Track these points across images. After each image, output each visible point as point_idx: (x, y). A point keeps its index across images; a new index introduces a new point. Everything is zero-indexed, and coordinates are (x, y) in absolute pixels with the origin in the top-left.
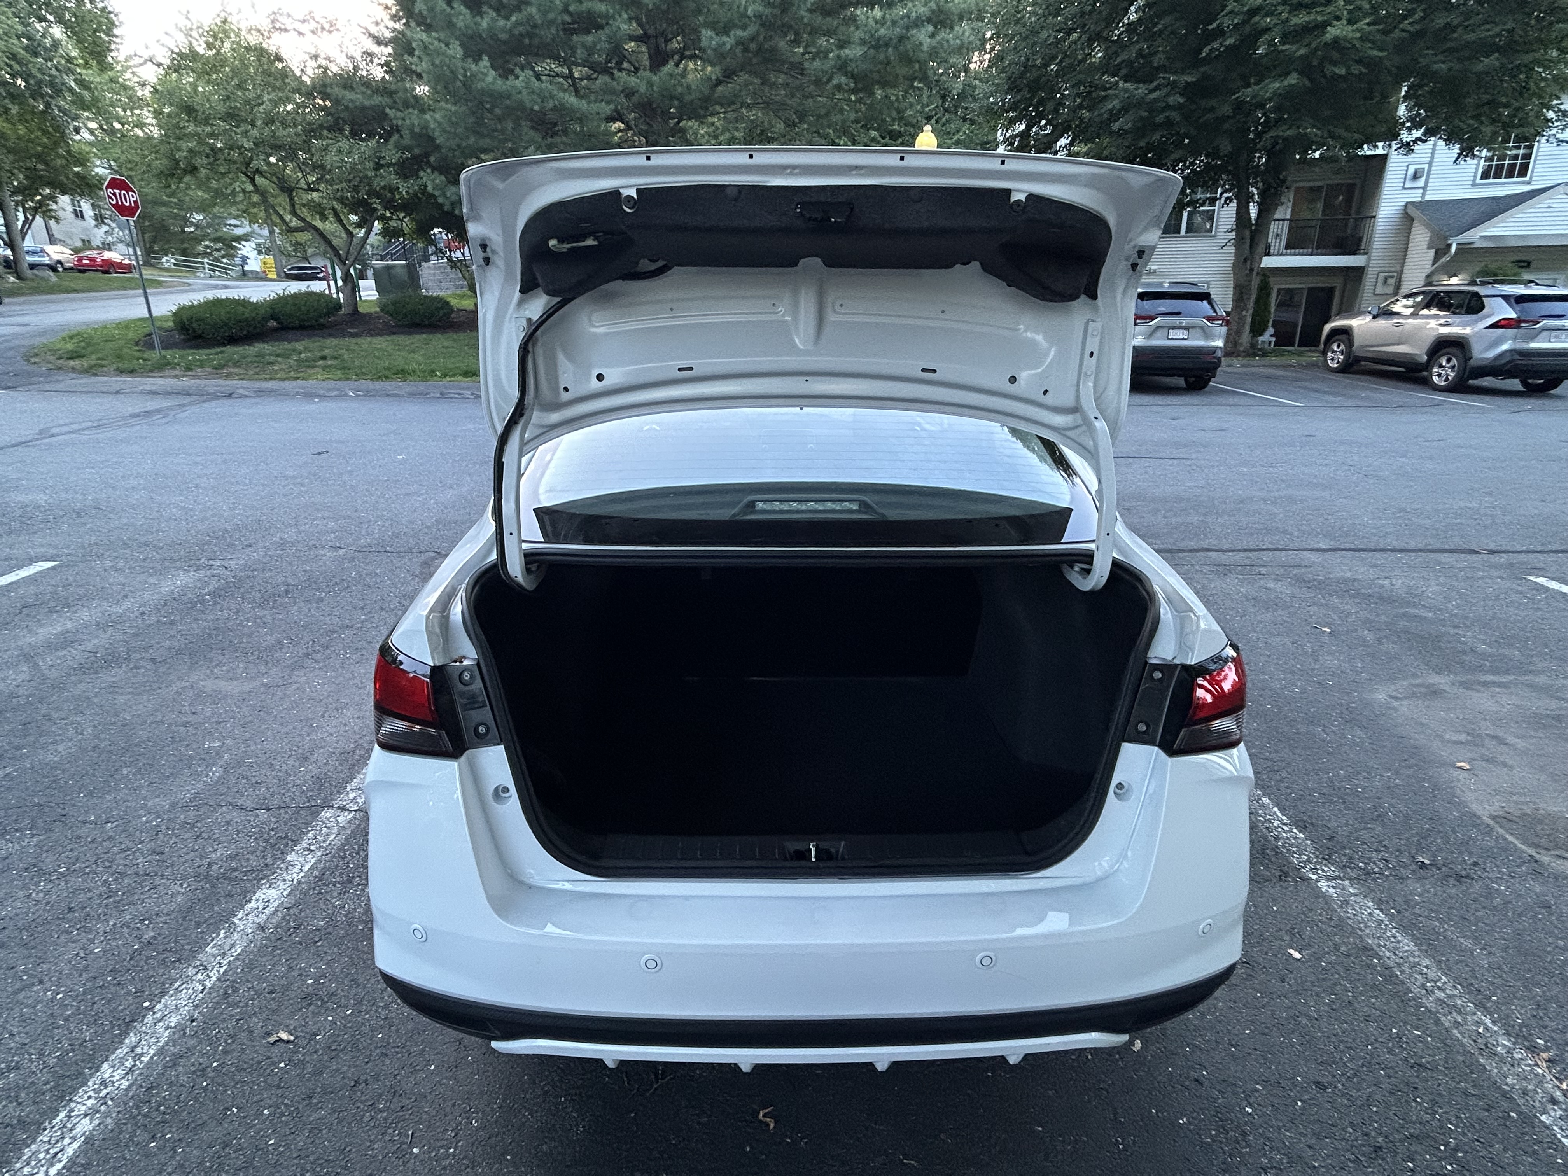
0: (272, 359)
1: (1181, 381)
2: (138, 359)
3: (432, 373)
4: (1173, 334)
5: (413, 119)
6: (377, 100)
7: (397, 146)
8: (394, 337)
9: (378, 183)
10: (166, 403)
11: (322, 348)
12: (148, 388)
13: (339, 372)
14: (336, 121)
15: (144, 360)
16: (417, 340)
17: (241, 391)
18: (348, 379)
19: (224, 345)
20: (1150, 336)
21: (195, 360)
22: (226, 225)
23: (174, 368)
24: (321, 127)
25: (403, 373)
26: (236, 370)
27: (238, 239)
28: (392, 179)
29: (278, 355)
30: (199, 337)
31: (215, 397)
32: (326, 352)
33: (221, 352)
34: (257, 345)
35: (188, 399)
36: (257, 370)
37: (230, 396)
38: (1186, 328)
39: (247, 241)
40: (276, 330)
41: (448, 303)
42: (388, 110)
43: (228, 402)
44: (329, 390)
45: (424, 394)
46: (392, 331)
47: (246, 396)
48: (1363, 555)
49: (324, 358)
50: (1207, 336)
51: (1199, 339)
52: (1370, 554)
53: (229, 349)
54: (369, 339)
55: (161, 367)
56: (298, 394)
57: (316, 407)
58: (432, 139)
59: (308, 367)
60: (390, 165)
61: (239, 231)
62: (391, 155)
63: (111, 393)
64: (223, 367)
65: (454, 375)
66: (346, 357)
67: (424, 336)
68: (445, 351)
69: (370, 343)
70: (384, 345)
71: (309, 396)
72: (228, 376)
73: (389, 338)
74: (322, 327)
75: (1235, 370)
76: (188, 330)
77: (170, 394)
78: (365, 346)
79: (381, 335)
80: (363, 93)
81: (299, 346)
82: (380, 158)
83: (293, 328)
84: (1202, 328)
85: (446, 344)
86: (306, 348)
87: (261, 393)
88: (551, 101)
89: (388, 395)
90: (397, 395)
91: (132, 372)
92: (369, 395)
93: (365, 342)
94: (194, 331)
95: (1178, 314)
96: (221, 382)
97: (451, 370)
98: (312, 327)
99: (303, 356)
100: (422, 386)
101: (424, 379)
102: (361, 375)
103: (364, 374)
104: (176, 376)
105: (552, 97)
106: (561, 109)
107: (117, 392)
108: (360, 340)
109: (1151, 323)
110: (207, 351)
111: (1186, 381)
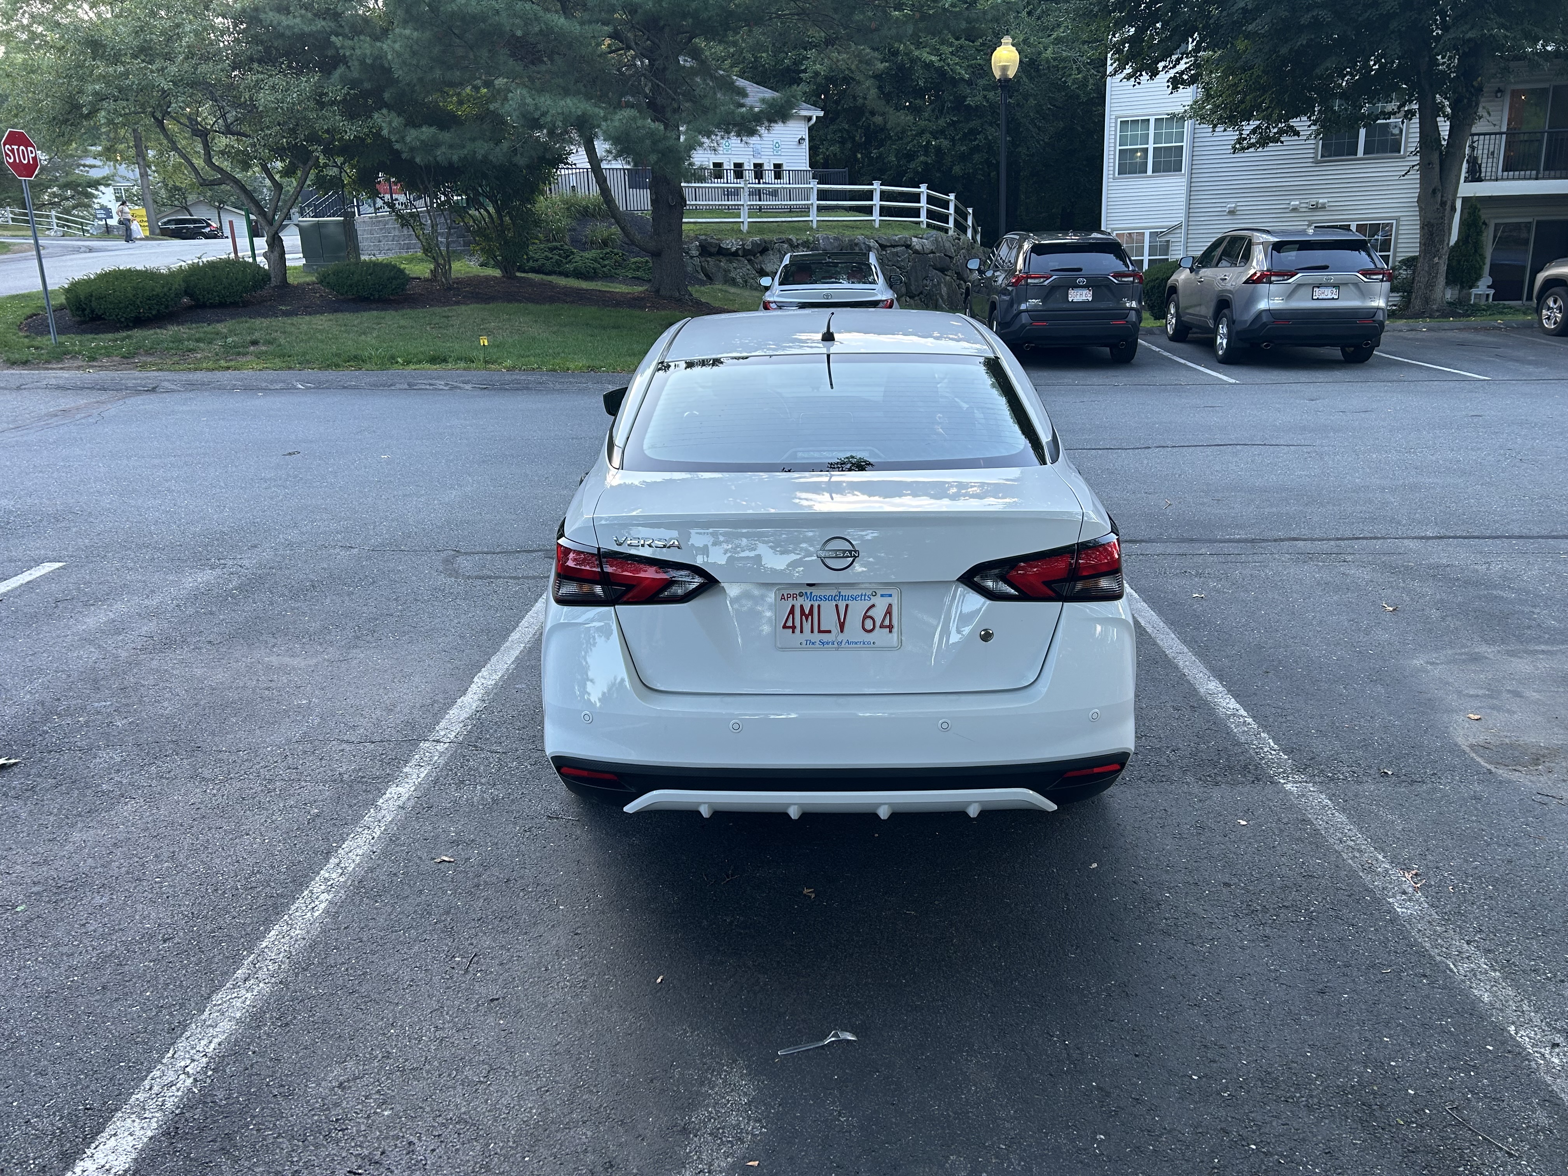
0: (192, 344)
1: (1336, 353)
2: (29, 348)
3: (393, 359)
4: (1318, 294)
5: (365, 47)
6: (320, 24)
7: (344, 80)
8: (340, 315)
9: (321, 126)
10: (82, 401)
11: (251, 331)
12: (53, 382)
13: (277, 360)
14: (267, 50)
15: (37, 348)
16: (366, 318)
17: (166, 384)
18: (290, 368)
19: (128, 328)
20: (1289, 296)
21: (97, 348)
22: (79, 165)
23: (74, 357)
24: (251, 59)
25: (357, 361)
26: (149, 359)
27: (95, 184)
28: (339, 121)
29: (198, 340)
30: (99, 318)
31: (137, 391)
32: (256, 335)
33: (129, 337)
34: (170, 327)
35: (104, 396)
36: (176, 359)
37: (154, 390)
38: (1336, 286)
39: (108, 185)
40: (190, 308)
41: (402, 271)
42: (333, 38)
43: (153, 396)
44: (272, 382)
45: (388, 386)
46: (335, 307)
47: (173, 391)
48: (1472, 542)
49: (254, 343)
50: (1364, 294)
51: (1354, 299)
52: (1482, 541)
53: (138, 334)
54: (307, 318)
55: (58, 356)
56: (234, 387)
57: (260, 402)
58: (389, 71)
59: (239, 354)
60: (333, 103)
61: (95, 174)
62: (336, 90)
63: (11, 389)
64: (133, 355)
65: (420, 362)
66: (282, 341)
67: (375, 313)
68: (402, 331)
69: (310, 323)
70: (326, 325)
71: (249, 389)
72: (143, 367)
73: (331, 317)
74: (246, 304)
75: (1419, 335)
76: (84, 310)
77: (82, 388)
78: (304, 327)
79: (322, 313)
80: (302, 16)
81: (222, 327)
82: (321, 95)
83: (213, 306)
84: (1356, 285)
85: (402, 322)
86: (230, 331)
87: (191, 386)
88: (536, 23)
89: (344, 388)
90: (355, 388)
91: (25, 363)
92: (320, 387)
93: (304, 323)
94: (93, 311)
95: (1325, 268)
96: (136, 373)
97: (415, 355)
98: (235, 304)
99: (229, 340)
100: (383, 376)
101: (383, 367)
102: (305, 363)
103: (308, 362)
104: (78, 368)
105: (537, 19)
106: (547, 33)
107: (19, 388)
108: (295, 320)
109: (1290, 281)
110: (110, 336)
111: (1343, 350)
